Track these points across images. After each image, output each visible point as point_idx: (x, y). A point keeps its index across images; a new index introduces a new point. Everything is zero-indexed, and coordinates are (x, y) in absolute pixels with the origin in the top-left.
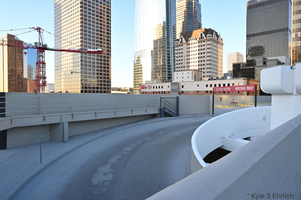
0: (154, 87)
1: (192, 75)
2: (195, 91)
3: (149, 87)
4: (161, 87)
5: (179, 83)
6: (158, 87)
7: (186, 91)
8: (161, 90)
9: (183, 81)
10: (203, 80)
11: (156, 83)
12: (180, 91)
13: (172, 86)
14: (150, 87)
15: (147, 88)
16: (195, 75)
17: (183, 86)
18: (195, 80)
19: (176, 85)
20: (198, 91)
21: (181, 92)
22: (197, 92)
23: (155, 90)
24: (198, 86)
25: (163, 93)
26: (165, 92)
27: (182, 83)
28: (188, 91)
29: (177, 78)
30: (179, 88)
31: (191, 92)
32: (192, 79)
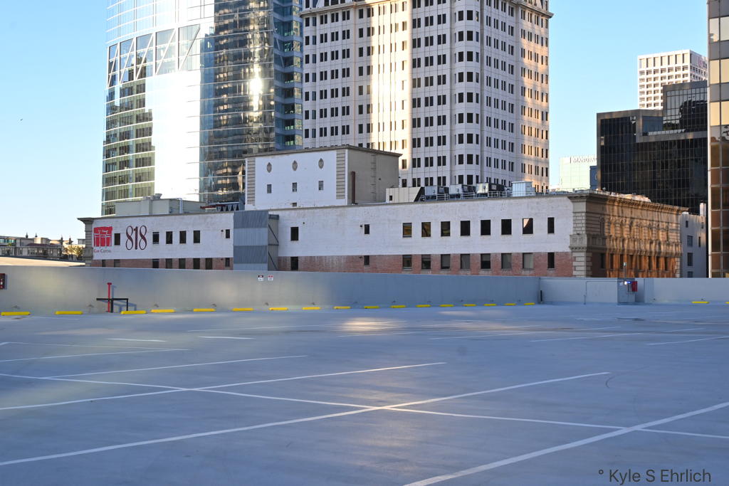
0: (156, 238)
1: (340, 175)
2: (352, 260)
3: (133, 237)
4: (190, 237)
5: (277, 217)
6: (176, 238)
7: (311, 259)
8: (190, 251)
9: (295, 204)
10: (391, 198)
11: (171, 213)
12: (279, 259)
13: (243, 231)
14: (137, 236)
15: (123, 238)
16: (353, 175)
17: (295, 233)
18: (353, 201)
19: (261, 227)
20: (367, 259)
21: (289, 262)
22: (363, 262)
23: (163, 251)
24: (367, 230)
25: (202, 264)
26: (209, 261)
27: (293, 211)
28: (321, 257)
29: (269, 186)
30: (275, 242)
31: (333, 263)
32: (340, 196)
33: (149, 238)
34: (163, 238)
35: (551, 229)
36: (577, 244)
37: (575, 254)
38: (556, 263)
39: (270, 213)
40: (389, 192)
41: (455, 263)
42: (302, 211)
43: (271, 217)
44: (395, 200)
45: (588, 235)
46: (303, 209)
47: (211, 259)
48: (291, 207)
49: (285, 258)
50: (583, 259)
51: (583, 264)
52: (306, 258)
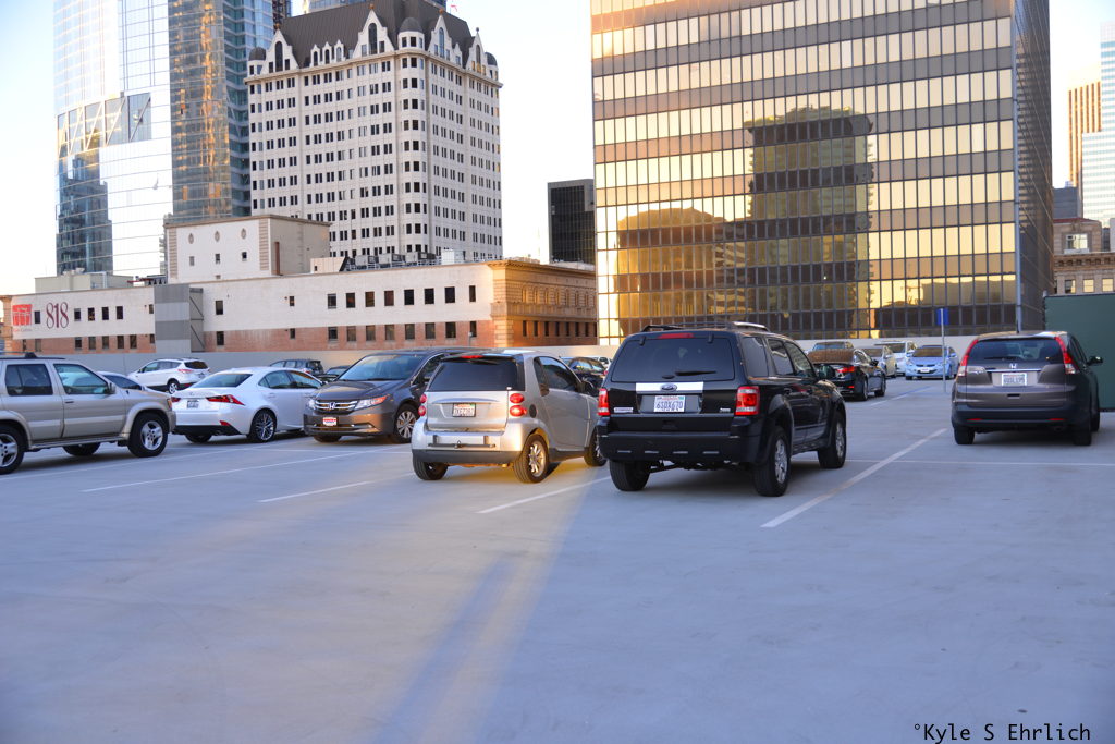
0: (77, 315)
1: (263, 245)
2: (278, 333)
3: (54, 314)
4: (112, 313)
5: (201, 290)
6: (98, 314)
7: (237, 333)
8: (113, 328)
9: (218, 277)
10: (316, 268)
11: (93, 288)
12: (204, 334)
13: (165, 305)
14: (58, 313)
15: (44, 316)
16: (277, 245)
17: (220, 311)
18: (278, 272)
19: (182, 301)
20: (293, 332)
21: (215, 338)
22: (289, 334)
23: (85, 329)
24: (292, 302)
25: (127, 342)
26: (133, 338)
27: (217, 284)
28: (246, 332)
29: (192, 258)
30: (200, 317)
31: (258, 337)
32: (264, 267)
33: (71, 315)
34: (84, 315)
35: (473, 298)
36: (498, 312)
37: (496, 323)
38: (478, 331)
39: (192, 286)
40: (314, 262)
41: (380, 334)
42: (225, 284)
43: (193, 290)
44: (319, 271)
45: (509, 303)
46: (227, 281)
47: (135, 336)
48: (214, 279)
49: (211, 333)
50: (505, 327)
51: (505, 332)
52: (231, 332)
